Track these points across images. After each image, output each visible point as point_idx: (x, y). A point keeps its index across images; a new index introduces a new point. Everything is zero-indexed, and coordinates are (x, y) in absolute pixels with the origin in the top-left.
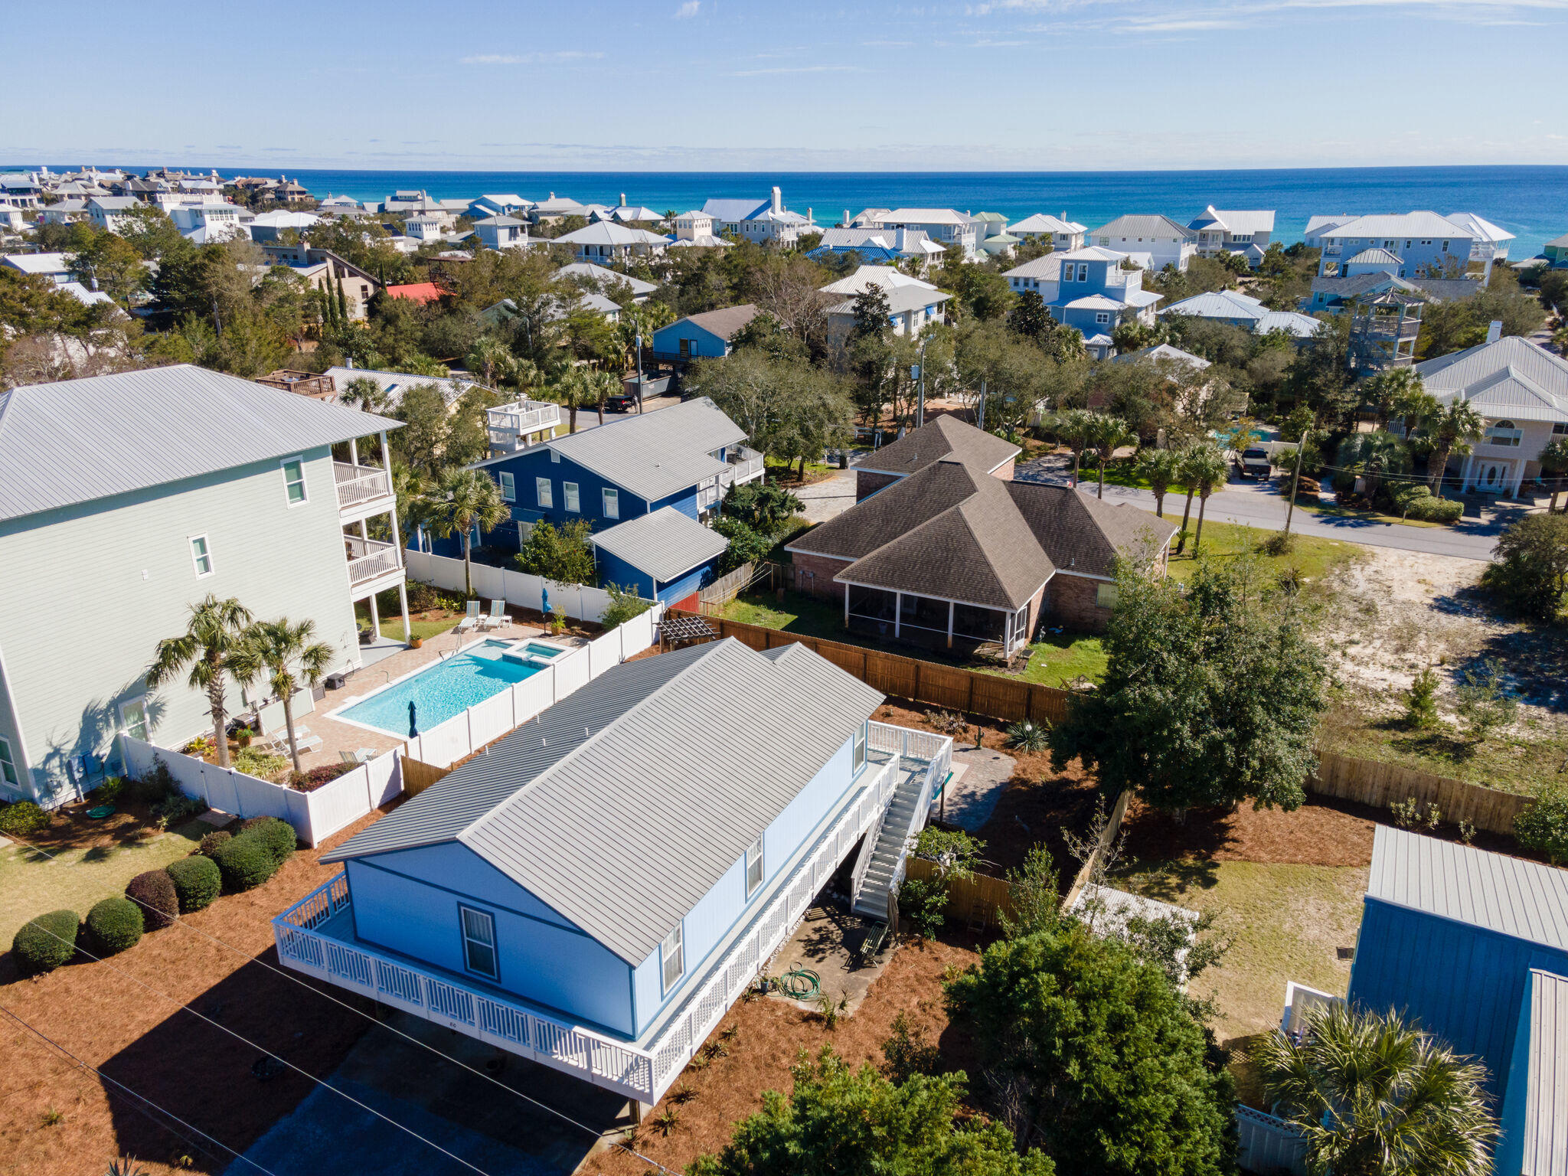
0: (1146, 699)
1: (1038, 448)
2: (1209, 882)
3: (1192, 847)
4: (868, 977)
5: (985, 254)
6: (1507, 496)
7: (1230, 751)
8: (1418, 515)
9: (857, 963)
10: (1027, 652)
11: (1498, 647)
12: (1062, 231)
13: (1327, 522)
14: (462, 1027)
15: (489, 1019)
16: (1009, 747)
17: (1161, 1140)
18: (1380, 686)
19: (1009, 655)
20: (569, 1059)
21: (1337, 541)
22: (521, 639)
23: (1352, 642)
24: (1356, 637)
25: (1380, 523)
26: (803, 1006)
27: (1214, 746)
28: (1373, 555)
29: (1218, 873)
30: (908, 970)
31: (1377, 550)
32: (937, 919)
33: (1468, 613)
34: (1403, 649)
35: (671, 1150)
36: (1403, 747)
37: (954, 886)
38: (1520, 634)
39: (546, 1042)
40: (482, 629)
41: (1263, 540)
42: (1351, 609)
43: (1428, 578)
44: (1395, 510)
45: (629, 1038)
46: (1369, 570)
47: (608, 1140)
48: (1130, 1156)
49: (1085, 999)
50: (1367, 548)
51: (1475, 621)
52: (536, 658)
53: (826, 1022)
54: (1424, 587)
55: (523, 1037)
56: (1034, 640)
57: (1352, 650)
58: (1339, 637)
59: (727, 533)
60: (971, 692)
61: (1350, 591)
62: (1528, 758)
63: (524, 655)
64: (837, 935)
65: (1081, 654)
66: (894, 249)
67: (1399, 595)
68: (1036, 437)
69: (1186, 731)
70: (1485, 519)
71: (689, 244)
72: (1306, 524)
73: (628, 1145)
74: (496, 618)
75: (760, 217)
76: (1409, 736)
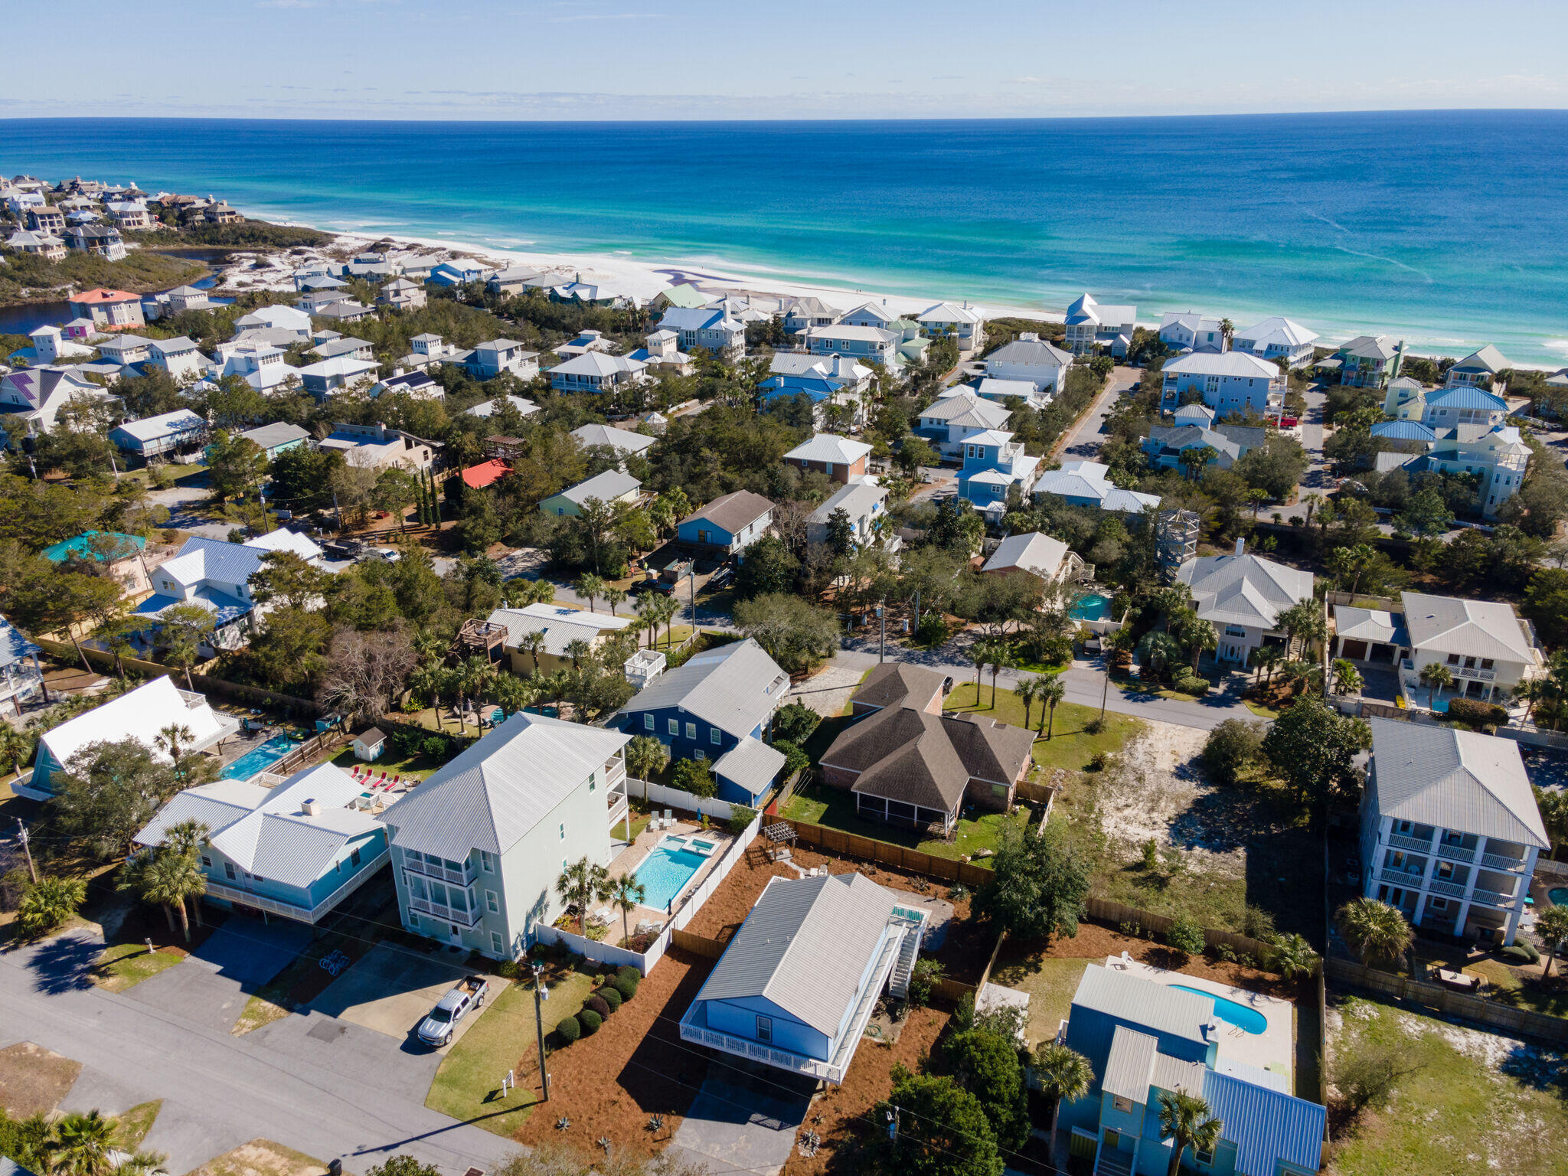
0: (1009, 896)
1: (954, 624)
2: (1038, 970)
3: (1032, 952)
4: (900, 1026)
5: (904, 359)
6: (1240, 668)
7: (1045, 917)
8: (1183, 690)
9: (895, 1020)
10: (956, 827)
11: (1200, 804)
12: (964, 321)
13: (1127, 698)
14: (763, 1061)
15: (774, 1057)
16: (950, 897)
17: (1002, 1087)
18: (1135, 839)
19: (947, 833)
20: (808, 1070)
21: (1134, 717)
22: (688, 836)
23: (1127, 806)
24: (1130, 801)
25: (1159, 697)
26: (876, 1040)
27: (1039, 915)
28: (1152, 728)
29: (1043, 965)
30: (916, 1021)
31: (1155, 724)
32: (926, 998)
33: (1191, 778)
34: (1152, 810)
35: (841, 1099)
36: (1136, 882)
37: (934, 987)
38: (1212, 794)
39: (797, 1065)
40: (662, 828)
41: (1090, 720)
42: (1131, 777)
43: (1177, 749)
44: (1171, 686)
45: (825, 1061)
46: (1148, 742)
47: (816, 1097)
48: (995, 1092)
49: (982, 1052)
50: (1149, 723)
51: (1194, 784)
52: (701, 851)
53: (887, 1046)
54: (1173, 757)
55: (789, 1063)
56: (960, 818)
57: (1127, 812)
58: (1121, 802)
59: (783, 751)
60: (930, 865)
61: (1135, 763)
62: (1193, 886)
63: (693, 849)
64: (884, 1007)
65: (984, 827)
66: (831, 375)
67: (1159, 765)
68: (954, 614)
69: (1027, 911)
70: (1220, 689)
71: (659, 360)
72: (1116, 703)
73: (825, 1099)
74: (669, 821)
75: (714, 327)
76: (1141, 874)
